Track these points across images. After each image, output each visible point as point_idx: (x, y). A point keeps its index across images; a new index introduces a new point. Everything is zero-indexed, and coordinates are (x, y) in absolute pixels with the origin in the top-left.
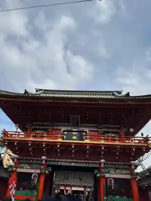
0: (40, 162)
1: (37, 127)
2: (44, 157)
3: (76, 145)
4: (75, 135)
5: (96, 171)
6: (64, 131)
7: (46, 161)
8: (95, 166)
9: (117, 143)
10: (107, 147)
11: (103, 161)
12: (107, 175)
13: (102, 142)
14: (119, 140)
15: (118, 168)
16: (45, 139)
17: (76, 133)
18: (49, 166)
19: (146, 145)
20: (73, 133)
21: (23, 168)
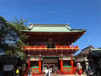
0: (39, 57)
1: (35, 43)
2: (40, 55)
3: (52, 50)
4: (51, 46)
5: (59, 58)
6: (46, 44)
7: (41, 56)
8: (58, 56)
9: (67, 48)
10: (64, 50)
11: (62, 55)
12: (63, 59)
13: (62, 48)
14: (68, 47)
15: (67, 57)
16: (40, 49)
17: (51, 45)
18: (42, 58)
19: (77, 49)
20: (50, 45)
21: (32, 59)
